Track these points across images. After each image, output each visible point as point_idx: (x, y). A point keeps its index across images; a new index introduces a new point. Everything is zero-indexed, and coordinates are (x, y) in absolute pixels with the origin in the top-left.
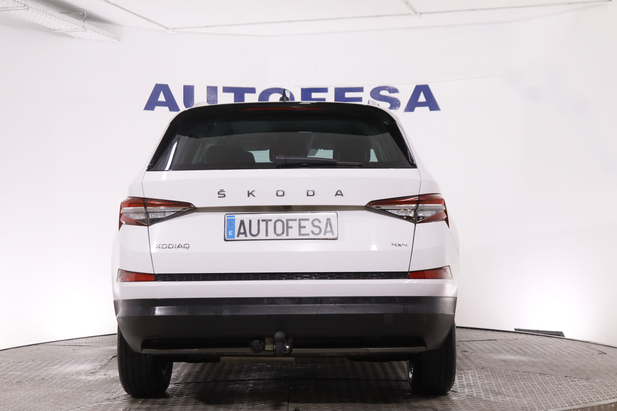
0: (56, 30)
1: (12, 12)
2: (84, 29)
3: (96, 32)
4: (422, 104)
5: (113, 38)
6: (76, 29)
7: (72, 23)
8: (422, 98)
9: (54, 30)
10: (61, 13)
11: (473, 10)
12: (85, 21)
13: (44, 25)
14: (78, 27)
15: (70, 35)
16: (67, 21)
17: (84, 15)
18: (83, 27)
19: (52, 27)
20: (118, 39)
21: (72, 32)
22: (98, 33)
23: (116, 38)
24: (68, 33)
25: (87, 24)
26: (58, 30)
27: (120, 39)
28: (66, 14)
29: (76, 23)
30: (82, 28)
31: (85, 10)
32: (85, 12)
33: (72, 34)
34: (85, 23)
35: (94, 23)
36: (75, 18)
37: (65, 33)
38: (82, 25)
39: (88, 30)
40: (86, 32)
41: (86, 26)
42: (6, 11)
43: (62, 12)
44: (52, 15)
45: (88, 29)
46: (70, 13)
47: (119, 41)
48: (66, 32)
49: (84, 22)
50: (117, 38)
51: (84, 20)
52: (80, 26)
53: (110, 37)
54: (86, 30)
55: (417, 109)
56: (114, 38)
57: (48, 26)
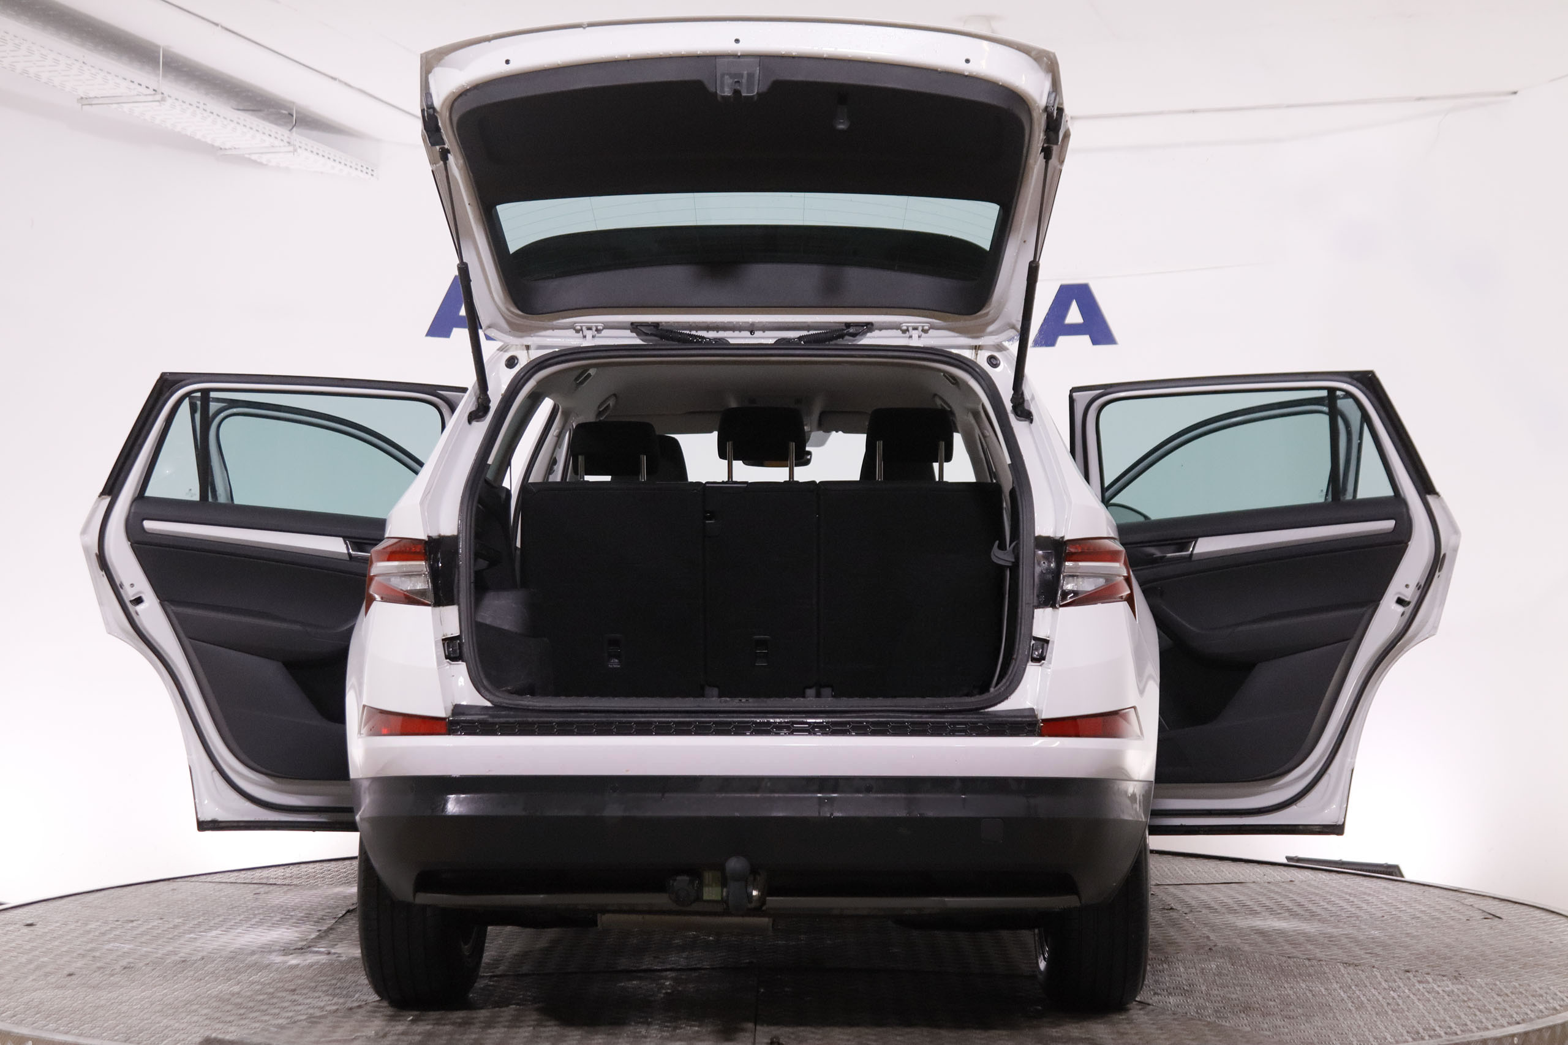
0: (226, 149)
1: (126, 107)
2: (291, 148)
3: (318, 154)
4: (1074, 330)
5: (356, 169)
6: (273, 146)
7: (264, 133)
8: (1074, 316)
9: (221, 149)
10: (238, 110)
11: (1194, 111)
12: (294, 129)
13: (198, 136)
14: (277, 143)
15: (259, 160)
16: (251, 128)
17: (292, 116)
18: (289, 143)
19: (217, 144)
20: (369, 171)
21: (262, 153)
22: (323, 156)
23: (364, 169)
24: (254, 157)
25: (298, 137)
26: (230, 149)
27: (372, 170)
28: (250, 112)
29: (273, 134)
30: (287, 144)
31: (293, 103)
32: (293, 109)
33: (264, 159)
34: (294, 134)
35: (315, 133)
36: (271, 122)
37: (247, 156)
38: (286, 139)
39: (299, 150)
40: (295, 153)
41: (296, 140)
42: (112, 104)
43: (241, 108)
44: (218, 115)
45: (300, 147)
46: (260, 111)
47: (372, 175)
48: (249, 154)
49: (291, 130)
50: (367, 168)
51: (291, 128)
52: (282, 140)
53: (351, 167)
54: (295, 150)
55: (1062, 340)
56: (359, 168)
57: (209, 141)
